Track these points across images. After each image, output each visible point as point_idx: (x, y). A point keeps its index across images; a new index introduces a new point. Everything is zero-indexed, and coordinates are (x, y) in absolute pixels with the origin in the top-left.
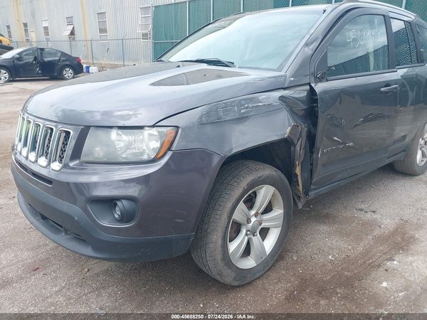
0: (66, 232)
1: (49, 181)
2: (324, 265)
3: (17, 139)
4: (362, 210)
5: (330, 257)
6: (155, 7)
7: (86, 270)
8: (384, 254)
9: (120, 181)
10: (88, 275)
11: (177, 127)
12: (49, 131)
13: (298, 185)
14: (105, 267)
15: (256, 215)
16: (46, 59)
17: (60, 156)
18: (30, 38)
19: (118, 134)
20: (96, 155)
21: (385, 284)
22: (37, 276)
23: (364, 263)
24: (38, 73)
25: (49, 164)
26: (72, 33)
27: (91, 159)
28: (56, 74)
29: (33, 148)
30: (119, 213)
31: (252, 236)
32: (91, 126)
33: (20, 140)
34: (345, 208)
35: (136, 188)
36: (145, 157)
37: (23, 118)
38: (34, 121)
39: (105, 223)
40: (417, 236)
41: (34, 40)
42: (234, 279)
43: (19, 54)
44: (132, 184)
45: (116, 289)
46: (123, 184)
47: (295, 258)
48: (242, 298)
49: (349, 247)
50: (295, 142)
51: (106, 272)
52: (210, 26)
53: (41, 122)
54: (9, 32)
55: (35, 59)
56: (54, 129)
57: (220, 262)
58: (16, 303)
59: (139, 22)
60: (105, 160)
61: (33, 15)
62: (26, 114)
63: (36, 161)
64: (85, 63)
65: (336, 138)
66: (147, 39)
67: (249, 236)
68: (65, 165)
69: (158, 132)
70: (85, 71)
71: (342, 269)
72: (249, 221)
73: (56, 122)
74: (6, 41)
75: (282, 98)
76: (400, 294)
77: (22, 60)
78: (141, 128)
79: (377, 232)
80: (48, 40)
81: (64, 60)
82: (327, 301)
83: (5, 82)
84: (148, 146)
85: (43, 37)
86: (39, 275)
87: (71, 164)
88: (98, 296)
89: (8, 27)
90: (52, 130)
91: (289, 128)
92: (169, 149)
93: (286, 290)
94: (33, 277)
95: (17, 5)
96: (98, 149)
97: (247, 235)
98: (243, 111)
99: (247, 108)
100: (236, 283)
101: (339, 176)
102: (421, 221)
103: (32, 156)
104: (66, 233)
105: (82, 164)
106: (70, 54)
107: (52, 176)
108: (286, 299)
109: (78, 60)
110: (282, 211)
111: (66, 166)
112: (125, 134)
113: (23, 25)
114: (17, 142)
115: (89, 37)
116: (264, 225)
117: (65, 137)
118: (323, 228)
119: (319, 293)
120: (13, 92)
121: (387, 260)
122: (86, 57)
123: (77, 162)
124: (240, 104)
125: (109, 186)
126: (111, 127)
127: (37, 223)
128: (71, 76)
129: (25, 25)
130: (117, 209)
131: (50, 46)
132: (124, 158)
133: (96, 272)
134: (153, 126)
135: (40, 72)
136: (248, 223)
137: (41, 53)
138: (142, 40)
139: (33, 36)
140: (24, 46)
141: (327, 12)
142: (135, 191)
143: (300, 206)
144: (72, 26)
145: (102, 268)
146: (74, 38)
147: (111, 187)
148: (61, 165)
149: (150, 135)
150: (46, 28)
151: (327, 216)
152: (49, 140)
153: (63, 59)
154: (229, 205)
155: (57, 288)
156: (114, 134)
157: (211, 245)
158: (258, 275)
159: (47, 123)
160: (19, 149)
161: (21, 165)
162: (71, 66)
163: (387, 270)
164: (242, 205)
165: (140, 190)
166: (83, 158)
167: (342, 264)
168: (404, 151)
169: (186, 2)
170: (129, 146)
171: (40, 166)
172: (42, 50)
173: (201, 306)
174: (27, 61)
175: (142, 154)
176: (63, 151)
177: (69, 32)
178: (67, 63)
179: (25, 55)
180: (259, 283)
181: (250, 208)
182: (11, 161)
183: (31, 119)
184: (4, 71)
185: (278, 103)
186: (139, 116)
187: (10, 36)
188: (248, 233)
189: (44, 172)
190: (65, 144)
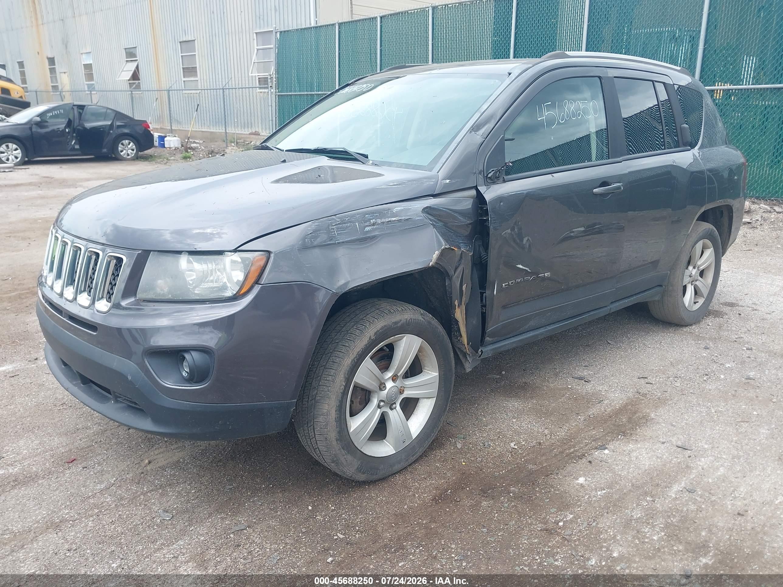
0: (117, 399)
1: (92, 326)
2: (501, 456)
3: (46, 268)
4: (581, 379)
5: (512, 445)
6: (281, 32)
7: (147, 461)
8: (593, 440)
9: (195, 324)
10: (148, 468)
11: (269, 252)
12: (94, 257)
13: (461, 336)
14: (175, 459)
15: (394, 378)
16: (88, 125)
17: (108, 292)
18: (59, 84)
19: (189, 262)
20: (158, 290)
21: (581, 480)
22: (73, 469)
23: (562, 452)
24: (73, 149)
25: (93, 303)
26: (135, 76)
27: (151, 296)
28: (105, 150)
29: (71, 281)
30: (188, 370)
31: (387, 410)
32: (151, 251)
33: (51, 270)
34: (556, 375)
35: (212, 335)
36: (229, 294)
37: (57, 238)
38: (73, 242)
39: (169, 384)
40: (652, 415)
41: (67, 88)
42: (359, 470)
43: (41, 115)
44: (207, 329)
45: (189, 487)
46: (196, 328)
47: (459, 446)
48: (370, 499)
49: (546, 432)
50: (451, 272)
51: (176, 465)
52: (347, 89)
53: (82, 244)
54: (23, 74)
55: (69, 123)
56: (101, 253)
57: (334, 443)
58: (44, 504)
59: (254, 57)
60: (170, 297)
61: (66, 45)
62: (60, 231)
63: (75, 299)
64: (156, 130)
65: (520, 266)
66: (267, 88)
67: (384, 409)
68: (114, 304)
69: (241, 258)
70: (156, 143)
71: (526, 461)
72: (382, 386)
73: (103, 244)
74: (16, 92)
75: (427, 210)
76: (599, 493)
77: (46, 127)
78: (220, 253)
79: (593, 411)
80: (91, 88)
81: (119, 127)
82: (492, 502)
83: (17, 164)
84: (230, 279)
85: (83, 83)
86: (77, 468)
87: (124, 303)
88: (162, 495)
89: (21, 64)
90: (97, 255)
91: (437, 253)
92: (257, 282)
93: (437, 489)
94: (68, 472)
95: (37, 25)
96: (160, 282)
97: (379, 407)
98: (367, 229)
99: (374, 224)
100: (362, 477)
101: (532, 323)
102: (667, 394)
103: (69, 293)
104: (116, 401)
105: (139, 302)
106: (130, 115)
107: (97, 319)
108: (434, 499)
109: (145, 125)
110: (437, 374)
111: (117, 306)
112: (197, 262)
113: (47, 62)
114: (46, 272)
115: (165, 85)
116: (408, 393)
117: (116, 265)
118: (514, 404)
119: (484, 491)
120: (30, 184)
121: (596, 448)
122: (160, 119)
123: (132, 300)
124: (364, 219)
125: (178, 331)
126: (179, 252)
127: (75, 389)
128: (132, 153)
129: (52, 61)
130: (184, 364)
131: (95, 102)
132: (198, 294)
133: (160, 464)
134: (235, 251)
135: (77, 147)
136: (381, 390)
137: (80, 114)
138: (258, 90)
139: (64, 81)
140: (49, 101)
141: (513, 76)
142: (212, 338)
143: (468, 368)
144: (134, 65)
145: (170, 460)
146: (138, 87)
147: (180, 333)
148: (109, 304)
149: (233, 262)
150: (88, 67)
151: (524, 387)
152: (94, 269)
153: (119, 123)
154: (347, 362)
155: (103, 486)
156: (184, 261)
157: (321, 419)
158: (397, 467)
159: (91, 245)
160: (49, 283)
161: (51, 304)
162: (130, 137)
163: (590, 462)
164: (368, 364)
165: (220, 338)
166: (140, 295)
167: (528, 454)
168: (661, 286)
169: (333, 25)
170: (203, 278)
171: (80, 305)
172: (82, 107)
173: (310, 508)
174: (55, 128)
175: (224, 288)
176: (113, 285)
177: (130, 74)
178: (126, 131)
179: (51, 117)
180: (399, 478)
181: (385, 368)
182: (35, 299)
183: (68, 239)
184: (15, 146)
185: (422, 216)
186: (223, 236)
187: (24, 81)
188: (382, 404)
189: (85, 314)
190: (115, 276)
